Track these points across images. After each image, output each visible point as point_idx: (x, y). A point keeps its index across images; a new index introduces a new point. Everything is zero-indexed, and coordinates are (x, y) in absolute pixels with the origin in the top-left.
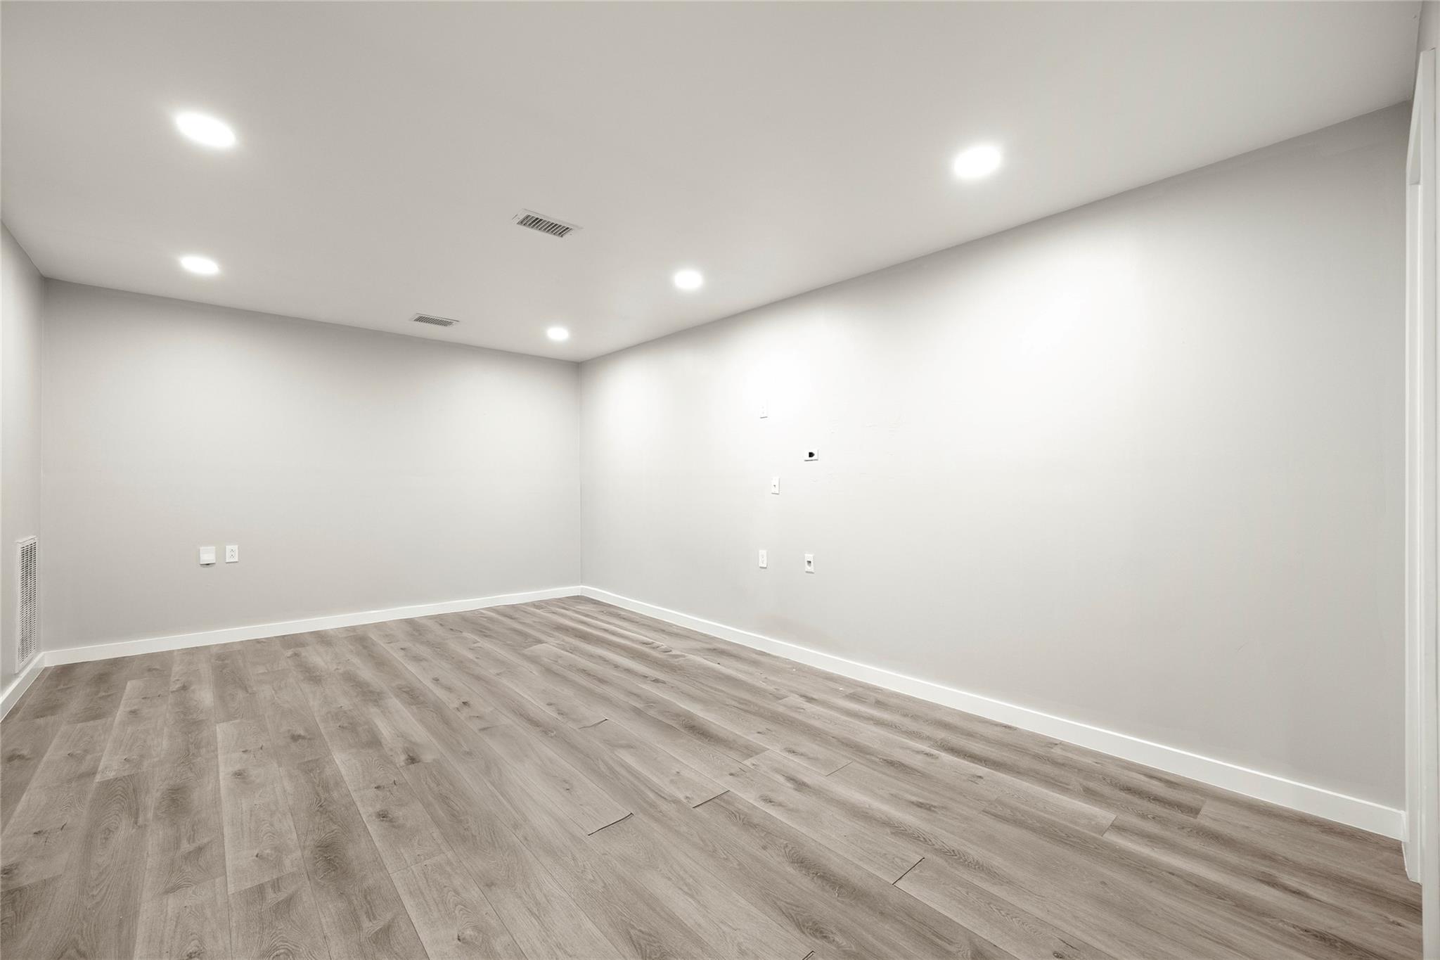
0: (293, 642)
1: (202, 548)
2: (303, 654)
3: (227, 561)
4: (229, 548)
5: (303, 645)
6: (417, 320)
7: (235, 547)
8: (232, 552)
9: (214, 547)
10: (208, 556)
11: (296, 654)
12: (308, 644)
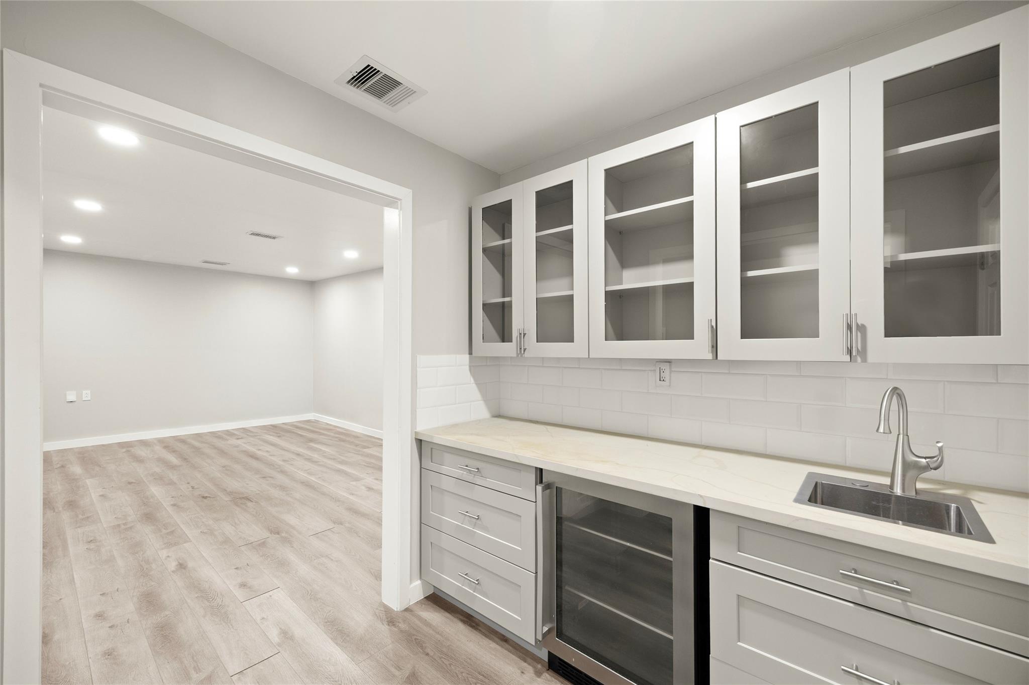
0: (126, 446)
1: (67, 392)
2: (133, 451)
3: (84, 400)
4: (84, 392)
5: (131, 446)
6: (203, 262)
7: (89, 392)
8: (87, 395)
9: (75, 392)
10: (71, 396)
11: (128, 451)
12: (135, 446)
